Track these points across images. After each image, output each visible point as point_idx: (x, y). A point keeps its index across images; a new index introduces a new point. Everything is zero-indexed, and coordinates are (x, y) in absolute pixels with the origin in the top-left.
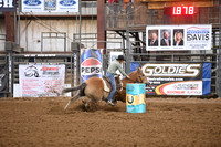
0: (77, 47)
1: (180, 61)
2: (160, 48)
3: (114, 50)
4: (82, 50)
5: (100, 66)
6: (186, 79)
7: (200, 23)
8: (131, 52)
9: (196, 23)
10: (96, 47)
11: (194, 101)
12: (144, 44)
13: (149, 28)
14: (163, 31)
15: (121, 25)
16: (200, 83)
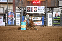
0: (7, 12)
1: (36, 16)
2: (30, 12)
3: (18, 13)
4: (8, 13)
5: (13, 17)
6: (37, 21)
7: (41, 5)
8: (22, 13)
9: (40, 6)
10: (12, 12)
11: (40, 27)
12: (26, 11)
13: (27, 7)
14: (31, 7)
15: (20, 6)
16: (41, 22)
